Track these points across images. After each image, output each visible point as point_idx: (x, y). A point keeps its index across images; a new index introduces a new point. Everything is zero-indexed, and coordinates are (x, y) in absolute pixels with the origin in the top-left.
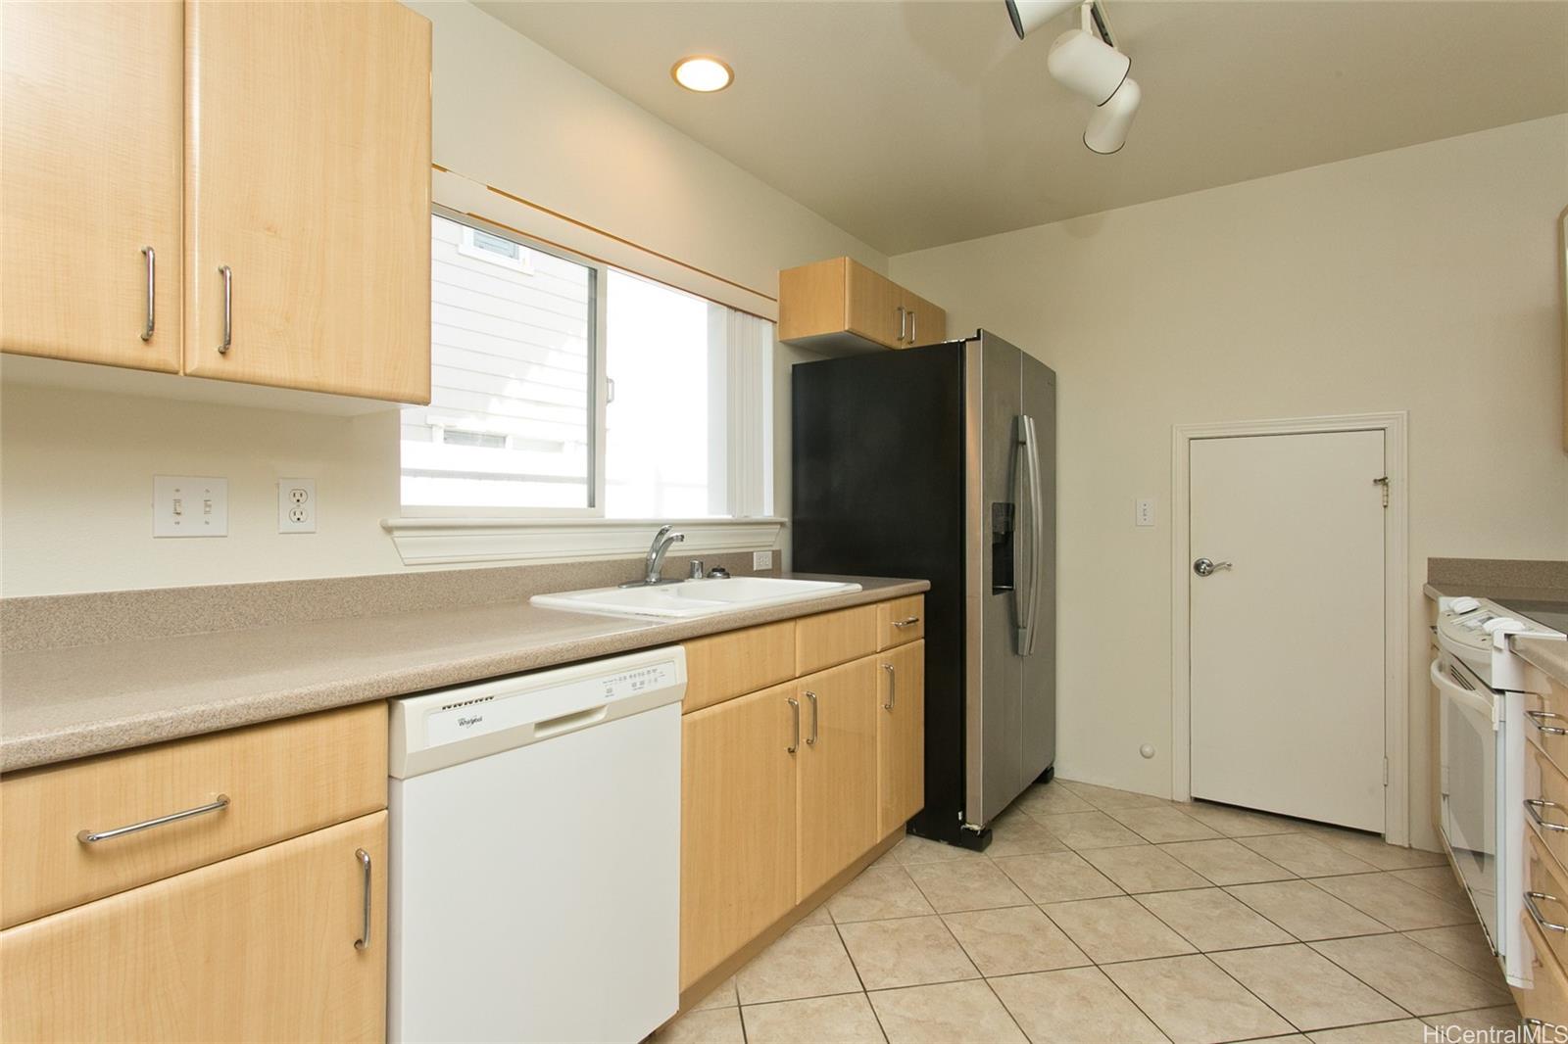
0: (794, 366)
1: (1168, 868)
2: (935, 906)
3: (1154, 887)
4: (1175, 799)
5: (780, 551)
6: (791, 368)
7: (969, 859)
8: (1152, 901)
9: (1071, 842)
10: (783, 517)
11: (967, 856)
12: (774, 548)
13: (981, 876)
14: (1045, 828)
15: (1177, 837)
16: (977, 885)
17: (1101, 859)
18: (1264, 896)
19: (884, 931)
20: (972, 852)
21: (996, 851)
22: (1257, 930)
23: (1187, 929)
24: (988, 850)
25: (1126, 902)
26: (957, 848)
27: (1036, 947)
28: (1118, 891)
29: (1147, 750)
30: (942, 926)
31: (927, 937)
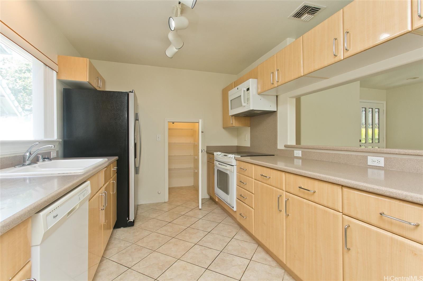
0: (64, 88)
1: (173, 215)
2: (131, 242)
3: (173, 219)
4: (165, 201)
5: (58, 151)
6: (63, 89)
7: (131, 229)
8: (175, 222)
9: (151, 217)
10: (60, 139)
11: (130, 228)
12: (57, 150)
13: (137, 231)
14: (144, 216)
15: (170, 209)
16: (138, 234)
17: (160, 218)
18: (191, 213)
19: (123, 254)
20: (131, 227)
21: (137, 225)
22: (193, 220)
23: (183, 224)
24: (135, 225)
25: (170, 224)
26: (126, 228)
27: (160, 240)
28: (168, 223)
29: (159, 192)
30: (137, 246)
31: (135, 250)
